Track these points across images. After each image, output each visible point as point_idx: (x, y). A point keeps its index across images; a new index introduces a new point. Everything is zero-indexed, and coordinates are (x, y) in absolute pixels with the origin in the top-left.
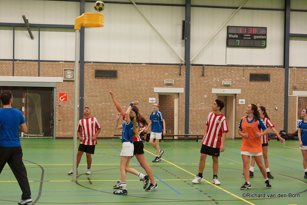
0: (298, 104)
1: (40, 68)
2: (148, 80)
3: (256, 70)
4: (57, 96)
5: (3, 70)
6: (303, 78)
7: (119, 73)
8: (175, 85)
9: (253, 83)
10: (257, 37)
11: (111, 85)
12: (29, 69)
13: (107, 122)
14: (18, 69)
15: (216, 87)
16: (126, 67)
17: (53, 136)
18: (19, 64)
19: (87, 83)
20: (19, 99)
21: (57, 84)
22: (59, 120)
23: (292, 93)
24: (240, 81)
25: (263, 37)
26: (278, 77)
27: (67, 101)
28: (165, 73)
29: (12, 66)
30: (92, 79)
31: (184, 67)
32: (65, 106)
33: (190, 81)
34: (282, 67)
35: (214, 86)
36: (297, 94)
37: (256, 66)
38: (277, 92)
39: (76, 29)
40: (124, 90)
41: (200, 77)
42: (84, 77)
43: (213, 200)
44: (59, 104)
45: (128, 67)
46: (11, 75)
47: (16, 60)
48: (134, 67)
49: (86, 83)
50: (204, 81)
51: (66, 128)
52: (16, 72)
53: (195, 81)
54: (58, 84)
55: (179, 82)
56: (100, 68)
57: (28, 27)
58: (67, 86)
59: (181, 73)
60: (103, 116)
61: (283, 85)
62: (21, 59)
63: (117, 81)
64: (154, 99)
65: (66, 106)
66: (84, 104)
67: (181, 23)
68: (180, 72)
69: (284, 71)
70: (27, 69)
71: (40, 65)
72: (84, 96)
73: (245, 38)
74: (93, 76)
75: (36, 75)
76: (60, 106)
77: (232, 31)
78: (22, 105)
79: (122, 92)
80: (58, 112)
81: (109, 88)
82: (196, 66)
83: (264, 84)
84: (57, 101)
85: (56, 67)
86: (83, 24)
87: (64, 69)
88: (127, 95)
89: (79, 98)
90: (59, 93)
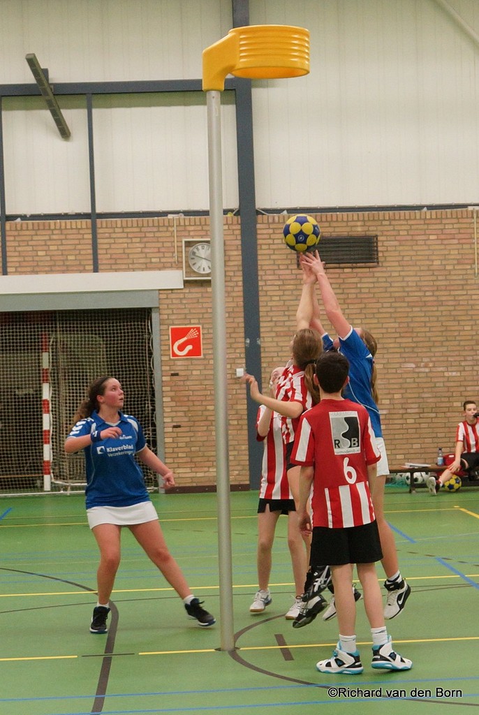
1: (99, 241)
4: (163, 338)
7: (386, 244)
11: (358, 291)
12: (61, 248)
14: (20, 249)
16: (410, 222)
17: (156, 485)
18: (22, 230)
19: (269, 288)
20: (34, 355)
21: (162, 296)
22: (174, 427)
27: (202, 356)
30: (288, 272)
32: (194, 373)
40: (406, 305)
42: (256, 265)
44: (174, 368)
45: (414, 222)
47: (12, 218)
48: (437, 218)
51: (200, 454)
52: (16, 259)
54: (165, 296)
57: (46, 94)
58: (198, 302)
62: (28, 212)
63: (377, 274)
65: (198, 372)
66: (264, 365)
70: (51, 248)
71: (99, 231)
72: (262, 335)
75: (87, 268)
76: (177, 375)
78: (41, 377)
79: (398, 315)
80: (172, 397)
81: (349, 301)
84: (164, 358)
85: (157, 234)
86: (230, 69)
87: (184, 240)
88: (416, 325)
89: (241, 343)
90: (172, 329)
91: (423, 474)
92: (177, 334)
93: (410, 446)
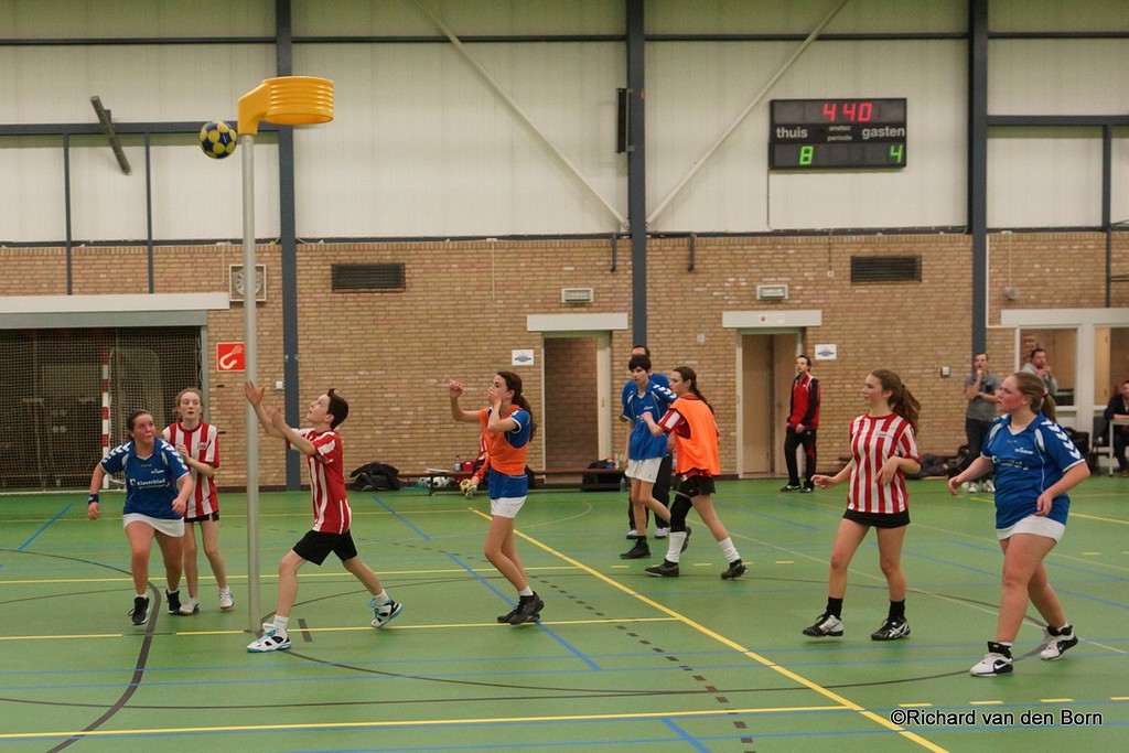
0: (1021, 354)
1: (154, 266)
2: (507, 292)
3: (874, 245)
4: (211, 353)
5: (36, 277)
6: (1037, 266)
7: (412, 271)
8: (596, 304)
9: (861, 289)
10: (875, 133)
11: (386, 313)
12: (120, 271)
13: (377, 432)
14: (83, 272)
15: (737, 308)
16: (434, 252)
18: (85, 254)
19: (306, 309)
20: (95, 367)
21: (210, 316)
23: (996, 319)
24: (817, 283)
25: (893, 132)
26: (948, 266)
27: (245, 370)
28: (561, 266)
29: (65, 262)
30: (324, 295)
31: (626, 241)
33: (648, 290)
34: (961, 232)
35: (730, 302)
36: (1015, 319)
37: (872, 232)
38: (946, 317)
39: (243, 135)
40: (429, 326)
41: (682, 274)
42: (295, 288)
43: (712, 689)
44: (220, 380)
45: (438, 252)
46: (61, 293)
47: (78, 243)
48: (458, 249)
49: (303, 310)
50: (696, 289)
51: (243, 458)
52: (81, 281)
53: (664, 290)
54: (213, 316)
55: (611, 295)
56: (347, 258)
57: (108, 133)
58: (238, 321)
59: (618, 263)
60: (364, 414)
61: (966, 293)
62: (92, 239)
63: (404, 299)
64: (530, 353)
66: (301, 379)
67: (613, 97)
68: (614, 261)
69: (970, 244)
70: (112, 271)
71: (154, 256)
72: (299, 352)
73: (834, 138)
74: (324, 286)
75: (144, 289)
76: (223, 386)
77: (786, 116)
78: (103, 386)
79: (422, 335)
80: (217, 407)
81: (378, 322)
82: (667, 240)
83: (900, 292)
84: (212, 371)
85: (207, 260)
86: (263, 115)
87: (231, 265)
88: (438, 344)
89: (280, 358)
90: (220, 346)
91: (443, 478)
92: (224, 349)
93: (430, 453)
